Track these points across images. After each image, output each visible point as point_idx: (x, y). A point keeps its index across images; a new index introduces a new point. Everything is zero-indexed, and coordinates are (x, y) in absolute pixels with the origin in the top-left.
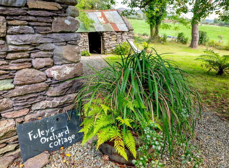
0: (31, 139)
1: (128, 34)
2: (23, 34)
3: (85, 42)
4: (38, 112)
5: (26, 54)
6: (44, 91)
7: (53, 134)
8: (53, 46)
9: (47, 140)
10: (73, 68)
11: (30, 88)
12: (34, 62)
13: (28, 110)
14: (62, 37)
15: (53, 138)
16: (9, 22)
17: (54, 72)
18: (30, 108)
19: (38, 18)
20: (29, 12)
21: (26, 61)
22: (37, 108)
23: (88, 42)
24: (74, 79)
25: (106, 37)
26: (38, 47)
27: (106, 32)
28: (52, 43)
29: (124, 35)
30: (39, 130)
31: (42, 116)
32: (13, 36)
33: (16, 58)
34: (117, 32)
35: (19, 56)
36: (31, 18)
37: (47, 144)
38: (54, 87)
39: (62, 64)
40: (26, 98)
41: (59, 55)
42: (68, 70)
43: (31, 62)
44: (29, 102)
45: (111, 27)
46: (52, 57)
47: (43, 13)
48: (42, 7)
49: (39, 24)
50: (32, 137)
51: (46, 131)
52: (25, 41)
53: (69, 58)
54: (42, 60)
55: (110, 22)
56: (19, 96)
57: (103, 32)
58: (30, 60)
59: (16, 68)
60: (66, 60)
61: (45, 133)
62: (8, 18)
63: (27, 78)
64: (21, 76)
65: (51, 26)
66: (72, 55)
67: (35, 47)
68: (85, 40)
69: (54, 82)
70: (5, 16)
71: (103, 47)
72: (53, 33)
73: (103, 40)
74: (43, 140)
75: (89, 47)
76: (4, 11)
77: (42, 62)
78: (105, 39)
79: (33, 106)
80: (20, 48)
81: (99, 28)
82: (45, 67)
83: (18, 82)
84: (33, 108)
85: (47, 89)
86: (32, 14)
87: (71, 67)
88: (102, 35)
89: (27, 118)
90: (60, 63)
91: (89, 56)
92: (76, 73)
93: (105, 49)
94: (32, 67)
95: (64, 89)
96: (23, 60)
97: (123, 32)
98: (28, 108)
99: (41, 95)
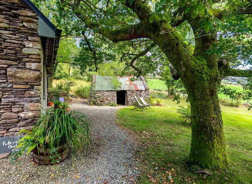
0: (4, 145)
1: (145, 92)
2: (9, 98)
3: (114, 97)
4: (11, 133)
5: (9, 106)
6: (16, 123)
7: (16, 145)
8: (24, 103)
9: (12, 147)
10: (33, 113)
11: (8, 121)
12: (13, 110)
13: (6, 131)
14: (29, 99)
15: (15, 147)
16: (3, 94)
17: (22, 115)
18: (8, 130)
19: (17, 92)
20: (13, 90)
21: (8, 109)
22: (11, 131)
23: (116, 97)
24: (33, 119)
25: (128, 94)
26: (16, 104)
27: (128, 90)
28: (23, 102)
29: (142, 92)
30: (9, 141)
31: (13, 135)
32: (4, 99)
33: (4, 108)
34: (137, 91)
35: (5, 107)
36: (13, 92)
37: (12, 149)
38: (22, 121)
39: (27, 111)
40: (5, 125)
41: (26, 107)
42: (30, 114)
43: (11, 109)
44: (7, 128)
45: (133, 87)
46: (22, 108)
47: (20, 90)
48: (19, 87)
49: (17, 94)
50: (5, 144)
51: (13, 143)
52: (8, 101)
53: (32, 109)
54: (16, 109)
55: (133, 84)
56: (2, 124)
57: (127, 90)
58: (11, 108)
59: (3, 112)
60: (30, 109)
61: (12, 143)
62: (3, 92)
63: (7, 116)
64: (4, 115)
65: (24, 95)
66: (33, 107)
67: (14, 103)
68: (113, 95)
69: (22, 119)
70: (2, 91)
71: (127, 101)
72: (25, 97)
73: (127, 95)
74: (10, 147)
75: (116, 100)
76: (2, 89)
77: (16, 110)
78: (128, 95)
79: (10, 129)
80: (6, 104)
81: (124, 88)
82: (18, 112)
83: (3, 118)
84: (10, 130)
85: (18, 122)
86: (14, 90)
87: (32, 112)
88: (126, 93)
89: (5, 134)
90: (26, 110)
91: (116, 106)
92: (35, 116)
93: (128, 102)
94: (12, 112)
95: (27, 123)
96: (7, 109)
97: (142, 91)
98: (7, 130)
99: (14, 125)
